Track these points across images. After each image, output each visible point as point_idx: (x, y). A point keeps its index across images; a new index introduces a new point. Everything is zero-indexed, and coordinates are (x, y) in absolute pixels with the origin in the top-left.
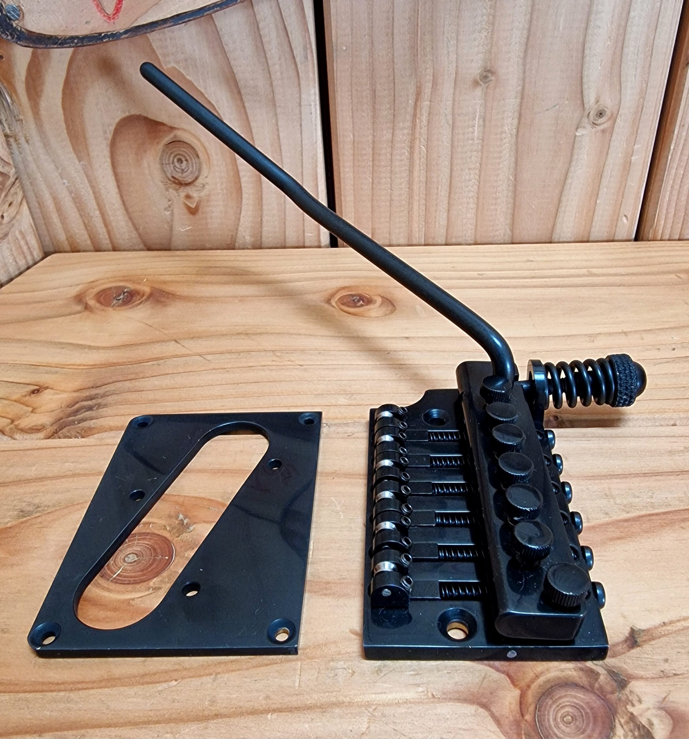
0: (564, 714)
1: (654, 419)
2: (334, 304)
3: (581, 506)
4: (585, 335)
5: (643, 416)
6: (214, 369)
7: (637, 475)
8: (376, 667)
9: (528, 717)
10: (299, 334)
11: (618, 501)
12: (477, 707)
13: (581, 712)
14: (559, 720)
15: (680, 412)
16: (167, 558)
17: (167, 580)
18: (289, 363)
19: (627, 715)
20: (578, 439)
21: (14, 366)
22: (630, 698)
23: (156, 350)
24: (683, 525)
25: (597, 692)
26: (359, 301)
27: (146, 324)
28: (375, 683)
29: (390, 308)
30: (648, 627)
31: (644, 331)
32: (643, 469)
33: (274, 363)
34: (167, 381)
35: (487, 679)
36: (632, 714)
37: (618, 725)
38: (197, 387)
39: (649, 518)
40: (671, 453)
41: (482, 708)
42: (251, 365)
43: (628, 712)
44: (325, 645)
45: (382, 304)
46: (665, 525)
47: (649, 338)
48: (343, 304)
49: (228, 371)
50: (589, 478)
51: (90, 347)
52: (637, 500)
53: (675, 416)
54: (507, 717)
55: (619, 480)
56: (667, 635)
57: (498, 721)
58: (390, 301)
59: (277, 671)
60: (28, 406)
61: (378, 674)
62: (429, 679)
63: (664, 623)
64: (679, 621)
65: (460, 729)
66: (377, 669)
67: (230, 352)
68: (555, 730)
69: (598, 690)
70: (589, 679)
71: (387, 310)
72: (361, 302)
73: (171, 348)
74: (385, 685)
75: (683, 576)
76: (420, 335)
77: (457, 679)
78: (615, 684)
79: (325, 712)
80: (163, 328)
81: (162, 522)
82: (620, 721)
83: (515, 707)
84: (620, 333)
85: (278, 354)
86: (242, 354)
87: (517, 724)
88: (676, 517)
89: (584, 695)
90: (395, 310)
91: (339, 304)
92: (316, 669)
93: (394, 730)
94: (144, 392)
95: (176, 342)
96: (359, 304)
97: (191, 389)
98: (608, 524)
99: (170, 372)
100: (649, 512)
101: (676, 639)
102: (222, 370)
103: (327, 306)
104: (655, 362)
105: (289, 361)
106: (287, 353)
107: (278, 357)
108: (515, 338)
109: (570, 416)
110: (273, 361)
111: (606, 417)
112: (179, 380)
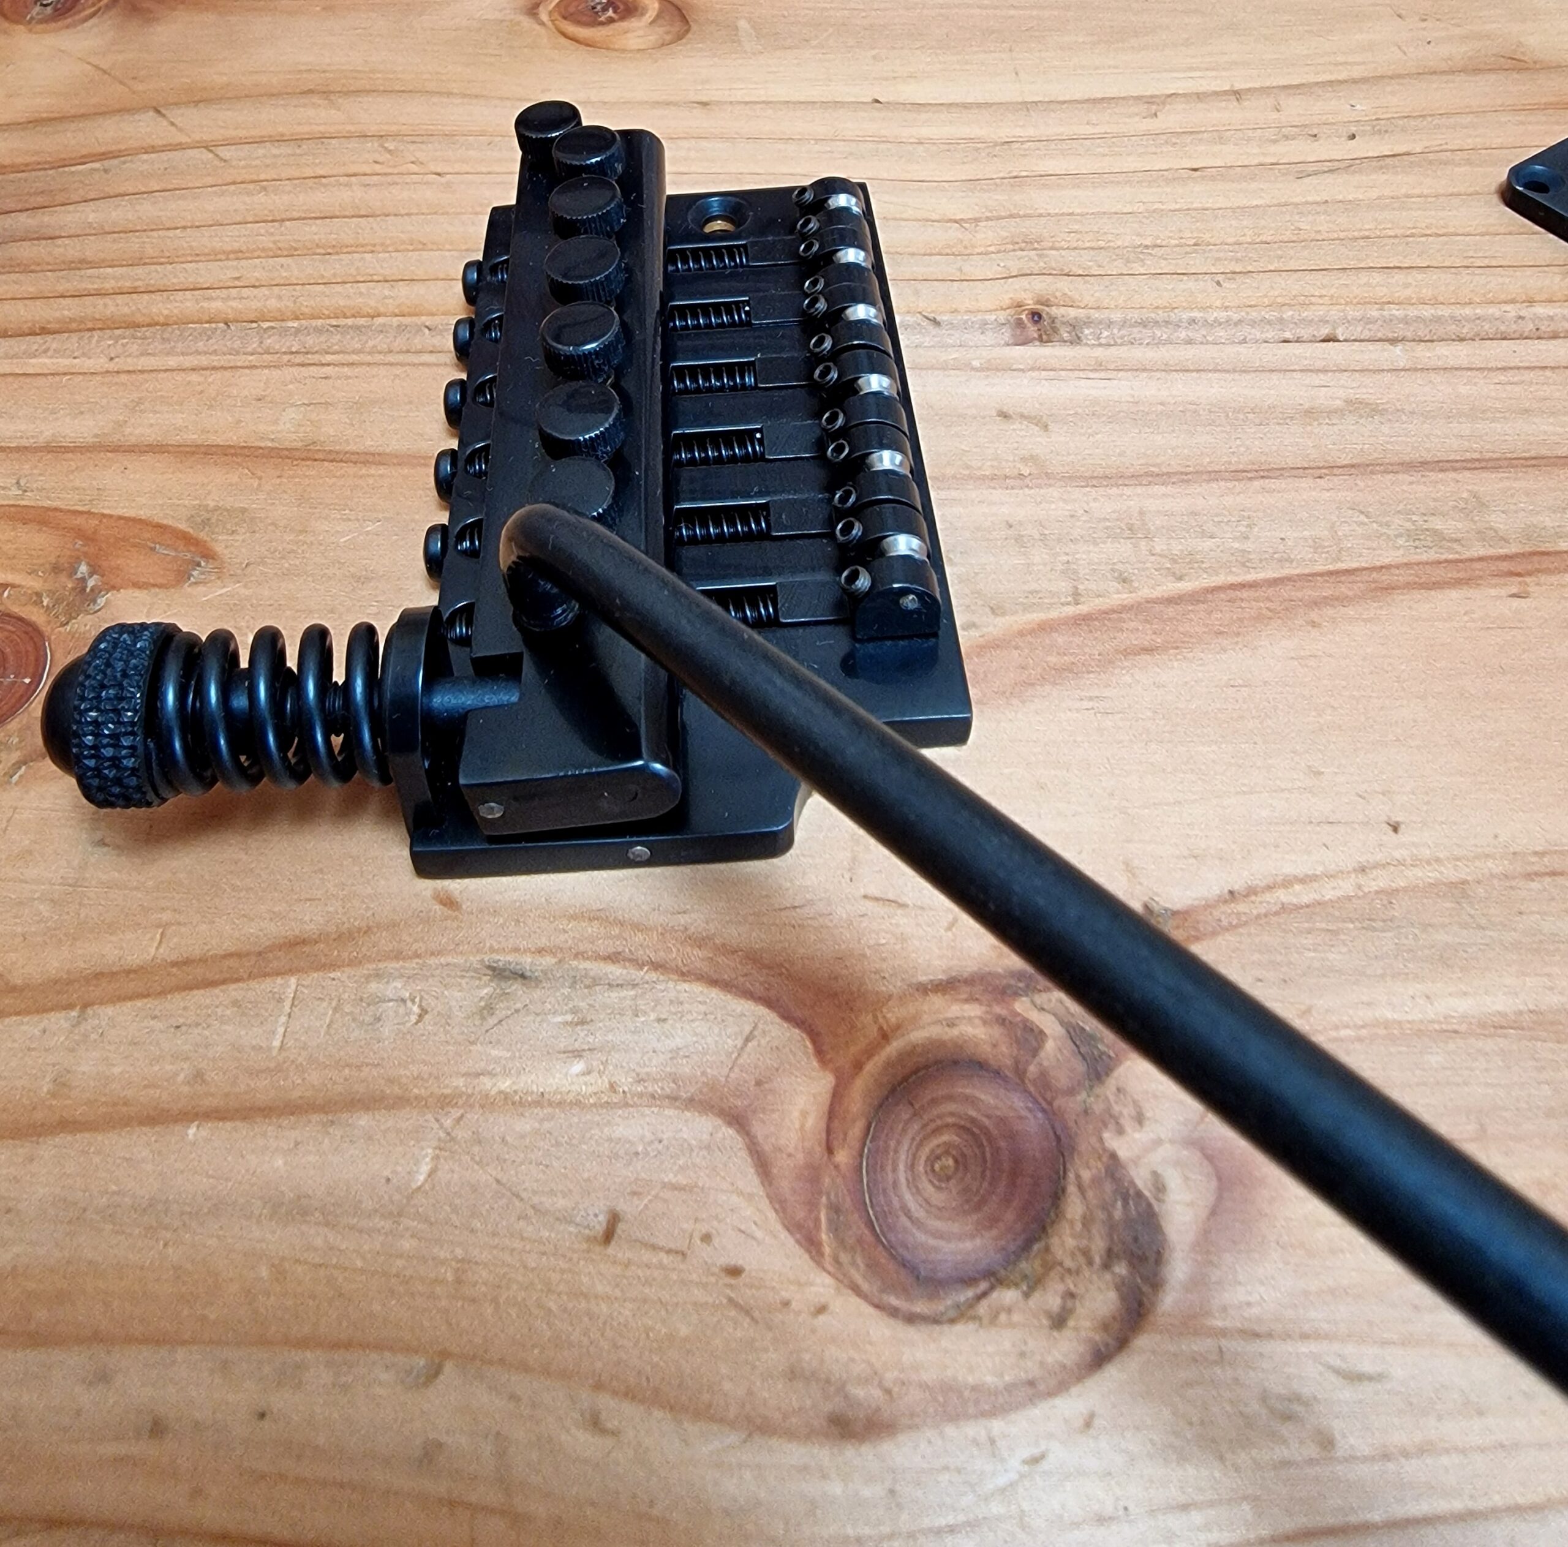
0: (939, 1152)
1: (1281, 320)
2: (544, 17)
3: (1065, 558)
4: (1138, 98)
5: (1254, 314)
6: (234, 183)
7: (1214, 476)
8: (482, 998)
9: (843, 1157)
10: (449, 94)
11: (1160, 546)
12: (719, 1122)
13: (981, 1146)
14: (921, 1169)
15: (1347, 304)
16: (27, 681)
17: (16, 740)
18: (414, 168)
19: (1100, 1158)
20: (1082, 374)
22: (1116, 1108)
23: (108, 133)
24: (1314, 615)
25: (1032, 1089)
26: (605, 9)
27: (97, 67)
28: (472, 1043)
29: (678, 27)
30: (1190, 902)
31: (1285, 87)
32: (1234, 459)
33: (378, 168)
34: (117, 214)
35: (754, 1043)
36: (1113, 1156)
37: (1072, 1189)
38: (185, 228)
39: (1231, 594)
40: (1310, 414)
41: (730, 1124)
42: (322, 172)
43: (1105, 1150)
44: (365, 933)
45: (659, 16)
46: (1270, 614)
47: (1295, 109)
48: (565, 18)
49: (264, 189)
50: (1095, 482)
52: (1209, 543)
53: (1334, 313)
54: (790, 1155)
55: (1169, 490)
56: (1236, 927)
57: (763, 1165)
58: (679, 9)
59: (235, 1003)
61: (483, 1018)
62: (610, 1037)
63: (1231, 892)
64: (1270, 888)
65: (664, 1185)
66: (482, 1004)
68: (908, 1197)
69: (1034, 1082)
70: (1015, 1052)
71: (667, 33)
72: (610, 13)
73: (145, 127)
74: (495, 1053)
75: (1297, 759)
76: (739, 96)
77: (678, 1042)
78: (1081, 1067)
79: (332, 1122)
80: (134, 78)
81: (33, 583)
82: (1078, 1177)
83: (814, 1122)
84: (1225, 92)
85: (391, 145)
86: (305, 145)
87: (812, 1175)
88: (1299, 594)
89: (997, 1097)
90: (687, 31)
91: (556, 15)
92: (331, 999)
93: (498, 1181)
94: (59, 242)
95: (158, 112)
96: (602, 19)
97: (171, 233)
98: (1125, 609)
99: (131, 190)
100: (1232, 579)
101: (1257, 940)
102: (251, 186)
103: (526, 22)
104: (1302, 171)
105: (413, 163)
106: (413, 142)
107: (390, 151)
108: (966, 106)
109: (1072, 313)
110: (376, 162)
111: (1161, 315)
112: (147, 209)
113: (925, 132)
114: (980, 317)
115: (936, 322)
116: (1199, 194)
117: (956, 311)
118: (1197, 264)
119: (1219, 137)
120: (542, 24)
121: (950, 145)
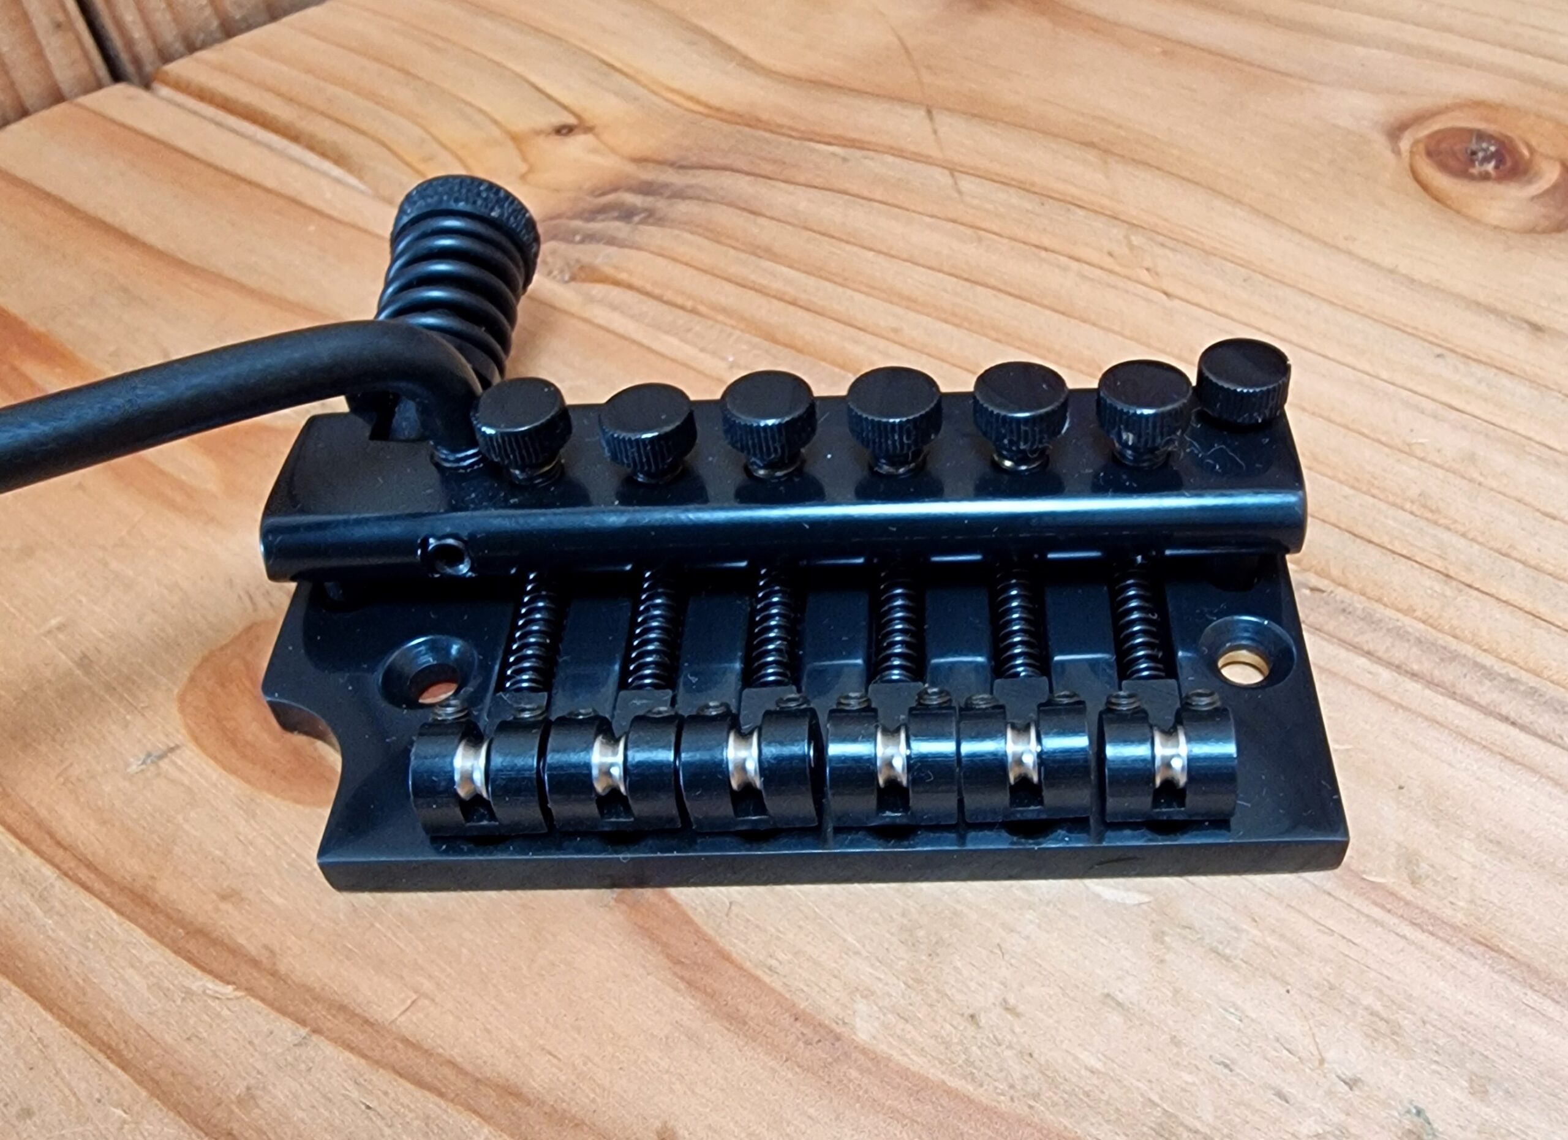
2: (1404, 145)
6: (954, 221)
18: (1145, 276)
26: (1485, 159)
27: (903, 43)
33: (1108, 262)
34: (828, 211)
42: (1046, 242)
45: (1552, 190)
48: (1430, 153)
49: (980, 240)
60: (525, 159)
67: (1026, 188)
72: (1492, 167)
85: (1137, 239)
91: (1421, 148)
94: (760, 220)
96: (1478, 174)
97: (864, 252)
99: (852, 189)
102: (969, 231)
105: (1148, 270)
106: (1162, 245)
107: (1132, 248)
110: (1110, 254)
112: (858, 218)
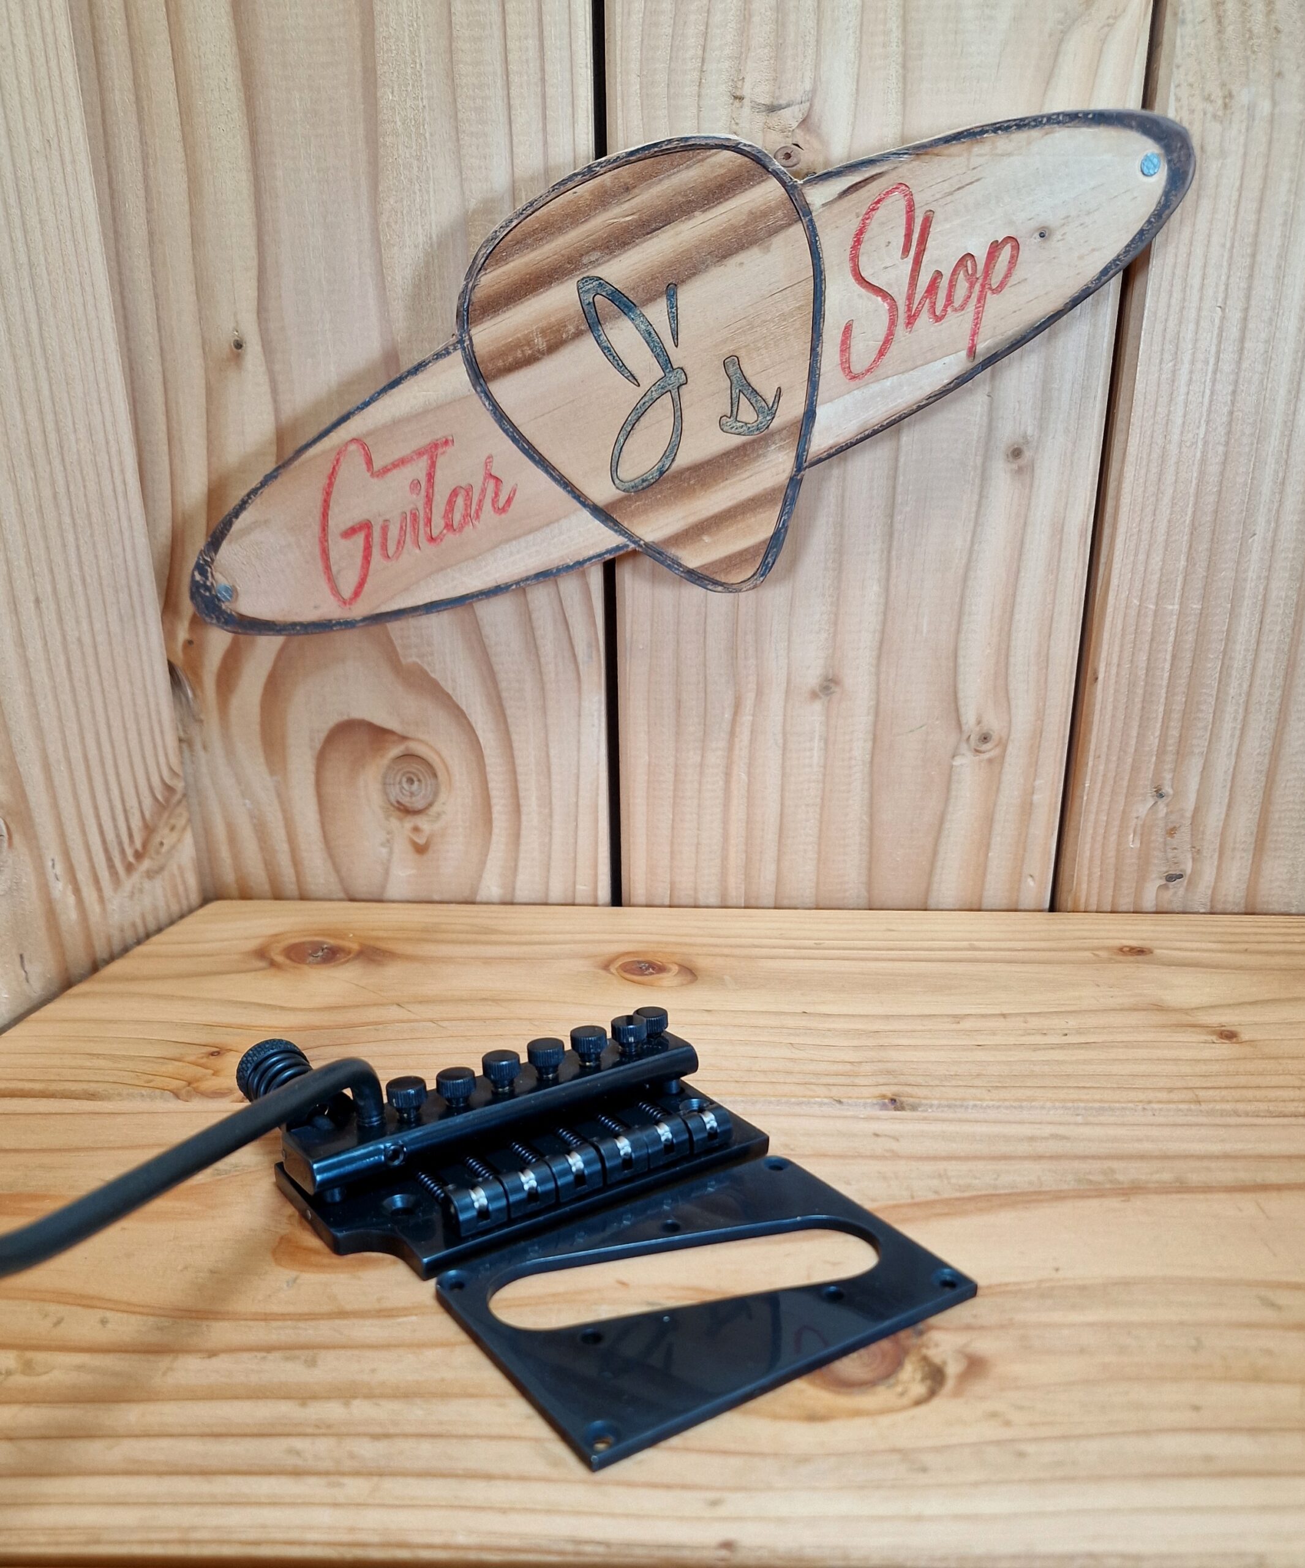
2: (614, 971)
3: (907, 1184)
4: (948, 1016)
5: (1007, 1104)
6: (452, 1037)
7: (982, 1158)
10: (564, 1002)
11: (952, 1181)
19: (918, 1355)
20: (916, 1121)
21: (184, 1026)
22: (926, 1344)
23: (373, 1014)
24: (1027, 1205)
26: (647, 969)
27: (357, 985)
29: (689, 978)
31: (1030, 1013)
32: (992, 1153)
34: (390, 1047)
36: (924, 1355)
37: (907, 1362)
38: (430, 1054)
39: (987, 1198)
40: (1031, 1139)
43: (921, 1353)
44: (586, 1292)
45: (679, 972)
47: (1034, 1023)
50: (922, 1159)
51: (282, 1008)
52: (977, 1181)
55: (959, 1162)
58: (689, 969)
60: (207, 1068)
67: (473, 1019)
71: (684, 980)
72: (651, 970)
73: (394, 1012)
75: (1014, 1249)
76: (728, 1008)
80: (380, 990)
82: (909, 1360)
85: (536, 1023)
86: (487, 1022)
88: (1020, 1199)
90: (695, 980)
91: (620, 970)
95: (398, 1005)
97: (421, 1057)
99: (393, 1038)
103: (602, 973)
104: (1036, 1048)
108: (853, 1016)
109: (911, 1100)
111: (958, 1103)
112: (405, 1046)
113: (832, 1026)
114: (863, 1100)
115: (840, 1102)
116: (980, 1055)
117: (850, 1097)
118: (977, 1082)
119: (994, 1033)
120: (612, 974)
121: (846, 1033)
